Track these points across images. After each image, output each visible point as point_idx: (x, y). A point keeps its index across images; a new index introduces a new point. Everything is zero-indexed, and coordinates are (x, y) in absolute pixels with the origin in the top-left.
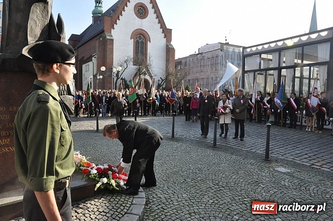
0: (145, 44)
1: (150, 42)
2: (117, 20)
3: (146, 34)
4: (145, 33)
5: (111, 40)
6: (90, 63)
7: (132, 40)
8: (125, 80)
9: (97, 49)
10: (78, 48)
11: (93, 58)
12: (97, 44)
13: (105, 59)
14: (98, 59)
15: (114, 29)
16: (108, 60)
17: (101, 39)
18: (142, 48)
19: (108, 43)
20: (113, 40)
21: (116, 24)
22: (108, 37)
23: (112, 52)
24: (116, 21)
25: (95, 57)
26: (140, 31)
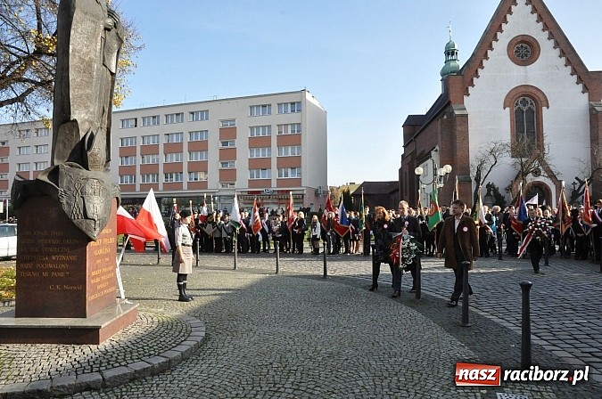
0: (538, 113)
1: (548, 107)
2: (475, 79)
3: (539, 94)
4: (534, 91)
5: (462, 116)
6: (429, 162)
7: (508, 109)
8: (494, 188)
9: (439, 136)
10: (415, 137)
11: (433, 153)
12: (439, 127)
13: (454, 152)
14: (441, 152)
15: (468, 95)
16: (459, 154)
17: (445, 117)
18: (531, 122)
19: (458, 123)
20: (466, 116)
21: (473, 86)
22: (457, 112)
23: (466, 138)
24: (472, 80)
25: (436, 151)
26: (523, 89)
